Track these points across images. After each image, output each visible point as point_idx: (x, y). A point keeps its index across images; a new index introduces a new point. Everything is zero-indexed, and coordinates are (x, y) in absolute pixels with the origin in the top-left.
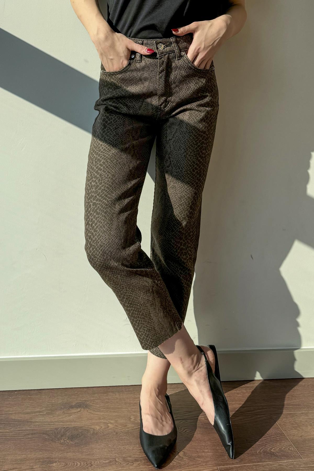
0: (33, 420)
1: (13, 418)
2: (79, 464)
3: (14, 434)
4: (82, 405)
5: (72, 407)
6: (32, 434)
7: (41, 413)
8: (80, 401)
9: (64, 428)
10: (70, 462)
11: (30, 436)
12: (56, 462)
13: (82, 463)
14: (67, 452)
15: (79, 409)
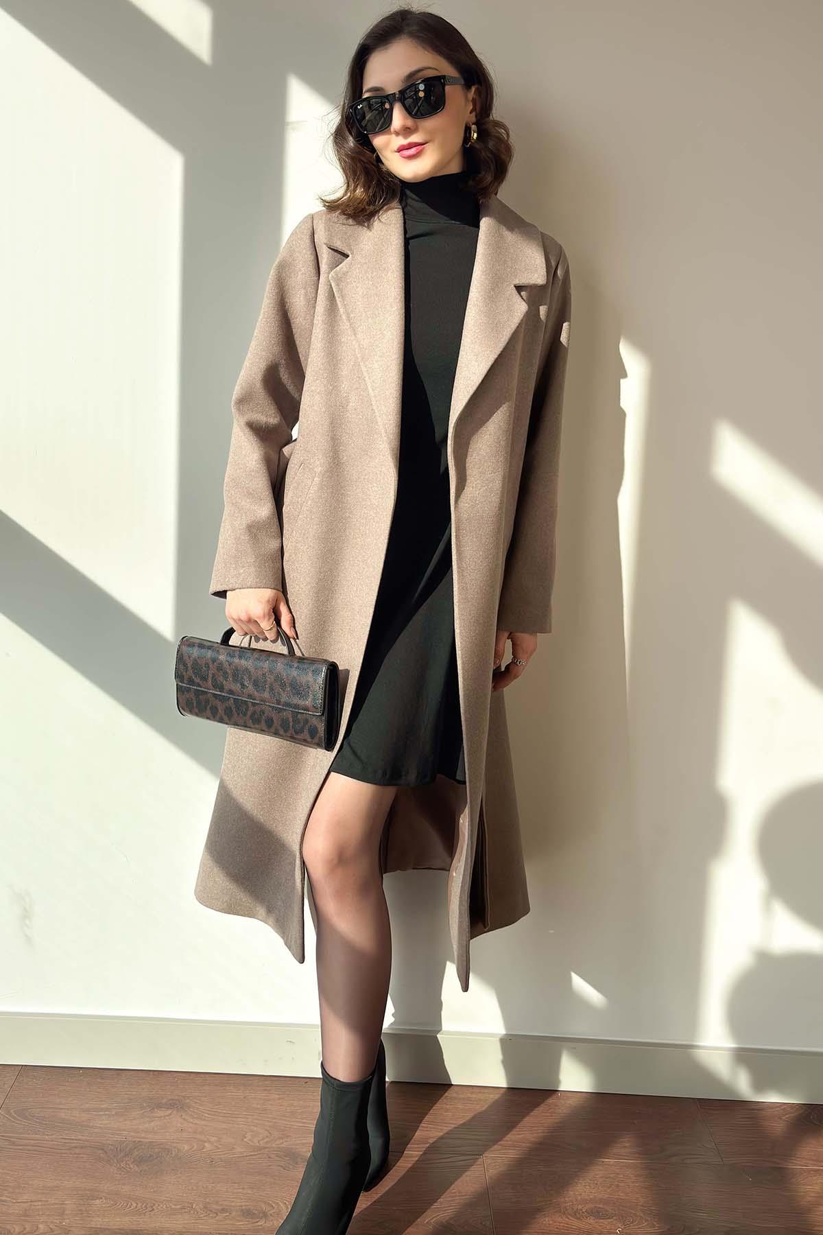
0: (91, 1124)
1: (63, 1115)
2: (133, 1203)
3: (54, 1145)
4: (177, 1105)
5: (159, 1106)
6: (82, 1147)
7: (107, 1113)
8: (176, 1097)
9: (135, 1141)
10: (123, 1201)
11: (77, 1151)
12: (101, 1198)
13: (140, 1205)
14: (124, 1184)
15: (170, 1112)
